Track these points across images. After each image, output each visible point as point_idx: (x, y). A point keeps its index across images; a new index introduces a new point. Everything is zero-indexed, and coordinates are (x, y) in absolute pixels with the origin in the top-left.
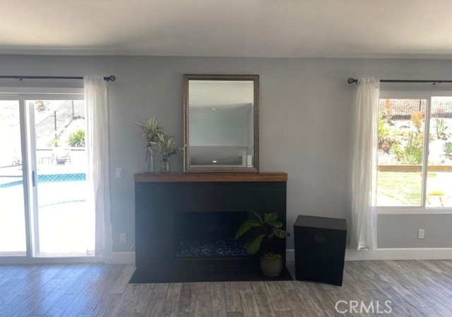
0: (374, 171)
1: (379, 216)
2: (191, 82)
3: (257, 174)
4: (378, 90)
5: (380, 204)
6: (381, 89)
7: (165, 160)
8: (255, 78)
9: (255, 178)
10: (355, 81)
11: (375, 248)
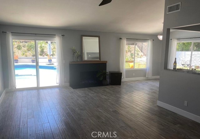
0: (125, 62)
1: (126, 71)
2: (84, 37)
3: (100, 61)
4: (126, 41)
5: (126, 68)
6: (127, 40)
7: (78, 58)
8: (99, 37)
9: (100, 62)
10: (121, 39)
11: (125, 78)
